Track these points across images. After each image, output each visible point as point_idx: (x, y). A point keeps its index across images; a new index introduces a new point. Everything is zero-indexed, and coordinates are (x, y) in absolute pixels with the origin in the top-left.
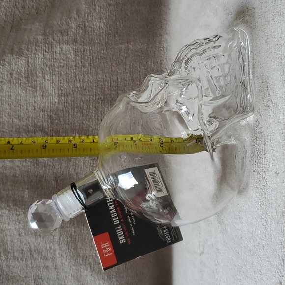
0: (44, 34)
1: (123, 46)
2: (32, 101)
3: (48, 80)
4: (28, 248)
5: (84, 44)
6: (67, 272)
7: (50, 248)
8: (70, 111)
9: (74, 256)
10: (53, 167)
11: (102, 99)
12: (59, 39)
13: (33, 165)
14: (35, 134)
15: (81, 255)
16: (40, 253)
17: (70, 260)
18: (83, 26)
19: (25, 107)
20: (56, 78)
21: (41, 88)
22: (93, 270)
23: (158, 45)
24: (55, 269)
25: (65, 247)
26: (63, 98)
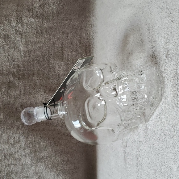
0: (17, 11)
1: (67, 22)
2: (7, 54)
3: (18, 40)
4: (3, 152)
5: (42, 18)
6: (29, 168)
7: (18, 152)
8: (32, 62)
9: (34, 157)
10: (20, 98)
11: (53, 55)
12: (27, 14)
13: (7, 97)
14: (8, 76)
15: (39, 156)
16: (11, 155)
17: (31, 160)
18: (42, 7)
19: (2, 58)
20: (24, 40)
21: (13, 46)
22: (46, 166)
23: (88, 23)
24: (21, 166)
25: (28, 151)
26: (28, 53)
